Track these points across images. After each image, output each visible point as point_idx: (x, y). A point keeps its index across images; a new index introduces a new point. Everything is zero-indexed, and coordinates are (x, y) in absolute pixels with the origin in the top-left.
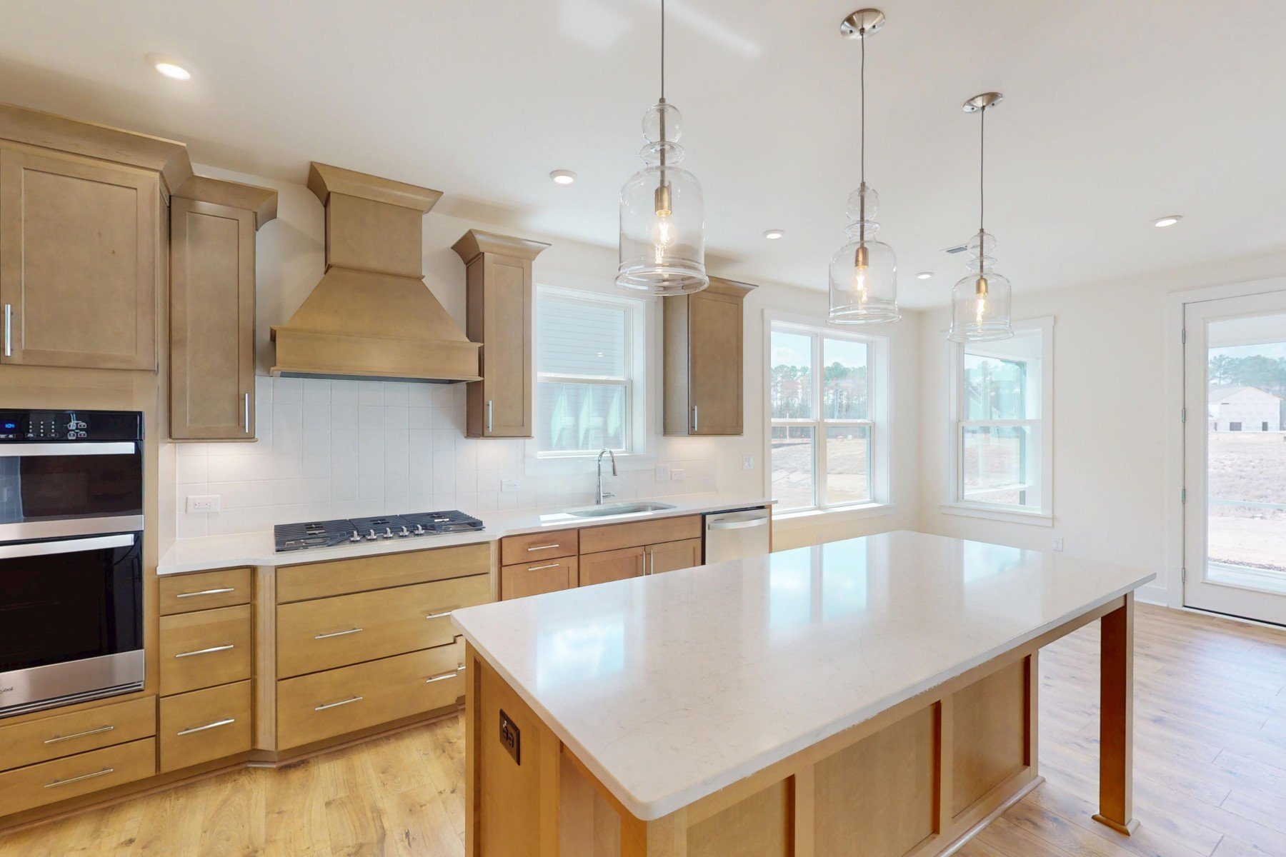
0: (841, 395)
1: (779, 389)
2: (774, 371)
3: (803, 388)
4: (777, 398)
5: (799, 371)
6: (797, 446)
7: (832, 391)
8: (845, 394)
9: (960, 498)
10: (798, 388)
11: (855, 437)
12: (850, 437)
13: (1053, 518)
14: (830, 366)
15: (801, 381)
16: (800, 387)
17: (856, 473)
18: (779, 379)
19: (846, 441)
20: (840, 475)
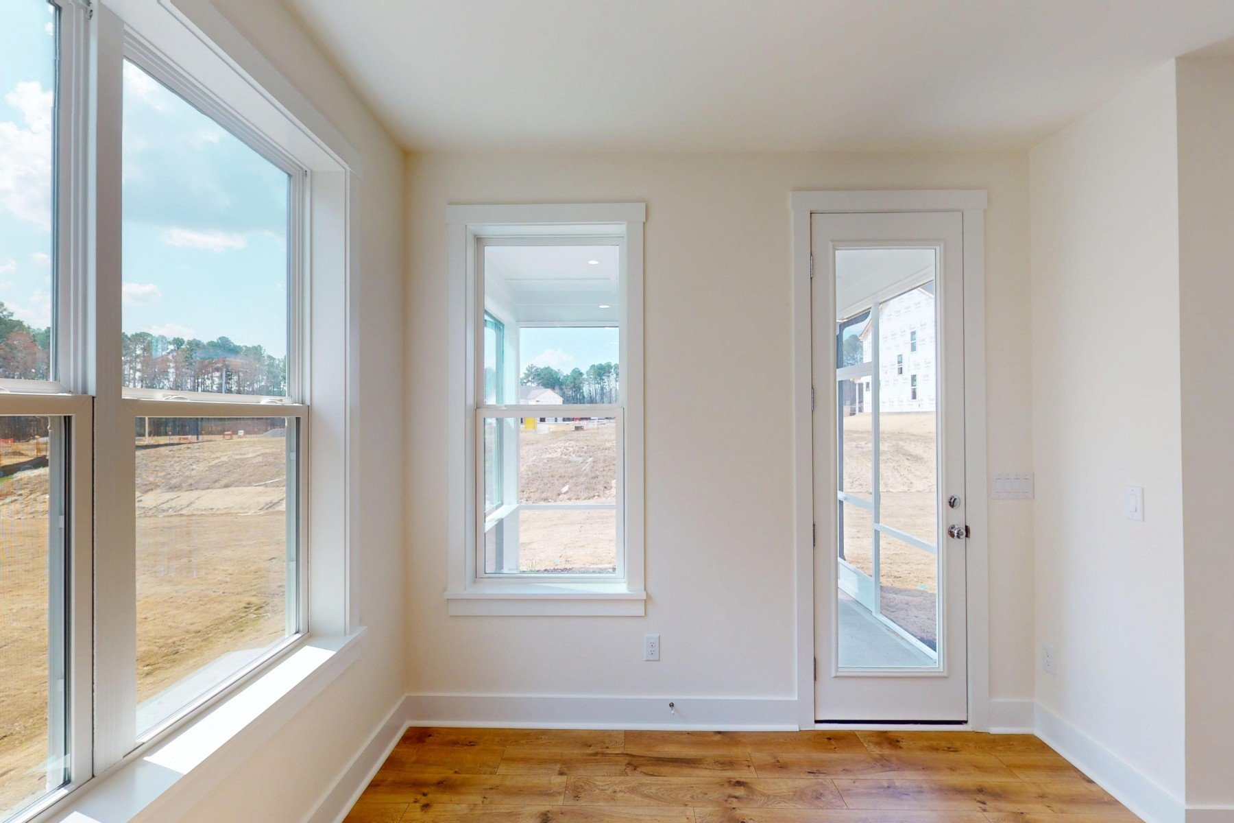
0: (230, 379)
1: (139, 366)
2: (129, 339)
3: (177, 368)
4: (134, 379)
5: (170, 343)
6: (162, 449)
7: (217, 374)
8: (235, 378)
9: (481, 572)
10: (169, 367)
11: (247, 433)
12: (241, 432)
13: (647, 601)
14: (216, 341)
15: (173, 356)
16: (172, 365)
17: (250, 484)
18: (138, 352)
19: (235, 438)
20: (226, 489)
